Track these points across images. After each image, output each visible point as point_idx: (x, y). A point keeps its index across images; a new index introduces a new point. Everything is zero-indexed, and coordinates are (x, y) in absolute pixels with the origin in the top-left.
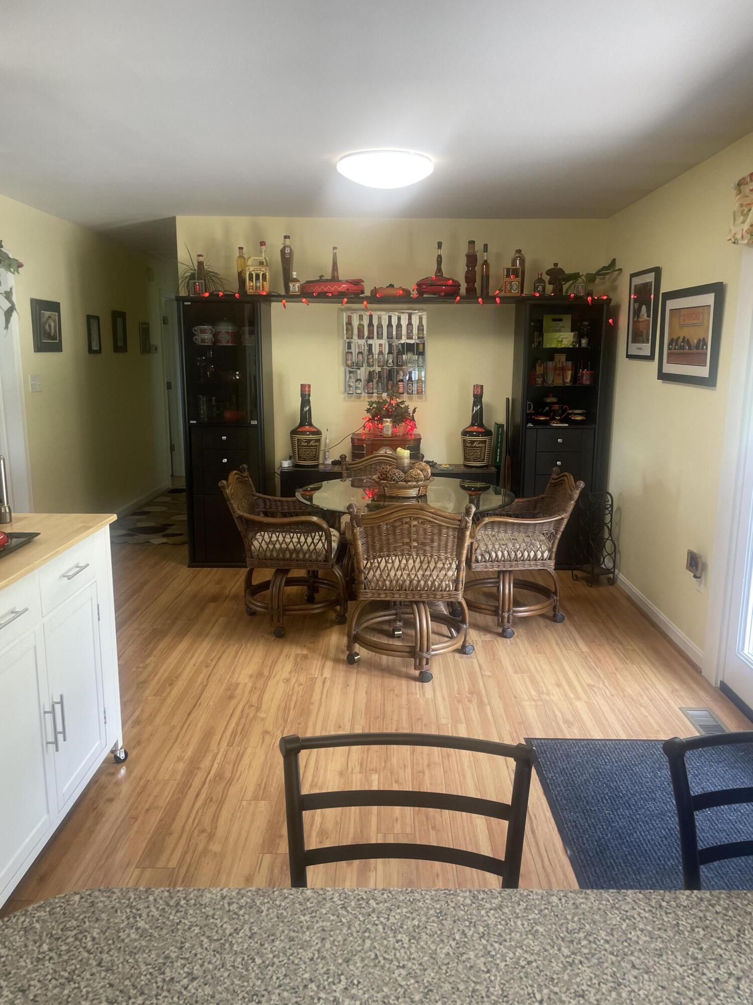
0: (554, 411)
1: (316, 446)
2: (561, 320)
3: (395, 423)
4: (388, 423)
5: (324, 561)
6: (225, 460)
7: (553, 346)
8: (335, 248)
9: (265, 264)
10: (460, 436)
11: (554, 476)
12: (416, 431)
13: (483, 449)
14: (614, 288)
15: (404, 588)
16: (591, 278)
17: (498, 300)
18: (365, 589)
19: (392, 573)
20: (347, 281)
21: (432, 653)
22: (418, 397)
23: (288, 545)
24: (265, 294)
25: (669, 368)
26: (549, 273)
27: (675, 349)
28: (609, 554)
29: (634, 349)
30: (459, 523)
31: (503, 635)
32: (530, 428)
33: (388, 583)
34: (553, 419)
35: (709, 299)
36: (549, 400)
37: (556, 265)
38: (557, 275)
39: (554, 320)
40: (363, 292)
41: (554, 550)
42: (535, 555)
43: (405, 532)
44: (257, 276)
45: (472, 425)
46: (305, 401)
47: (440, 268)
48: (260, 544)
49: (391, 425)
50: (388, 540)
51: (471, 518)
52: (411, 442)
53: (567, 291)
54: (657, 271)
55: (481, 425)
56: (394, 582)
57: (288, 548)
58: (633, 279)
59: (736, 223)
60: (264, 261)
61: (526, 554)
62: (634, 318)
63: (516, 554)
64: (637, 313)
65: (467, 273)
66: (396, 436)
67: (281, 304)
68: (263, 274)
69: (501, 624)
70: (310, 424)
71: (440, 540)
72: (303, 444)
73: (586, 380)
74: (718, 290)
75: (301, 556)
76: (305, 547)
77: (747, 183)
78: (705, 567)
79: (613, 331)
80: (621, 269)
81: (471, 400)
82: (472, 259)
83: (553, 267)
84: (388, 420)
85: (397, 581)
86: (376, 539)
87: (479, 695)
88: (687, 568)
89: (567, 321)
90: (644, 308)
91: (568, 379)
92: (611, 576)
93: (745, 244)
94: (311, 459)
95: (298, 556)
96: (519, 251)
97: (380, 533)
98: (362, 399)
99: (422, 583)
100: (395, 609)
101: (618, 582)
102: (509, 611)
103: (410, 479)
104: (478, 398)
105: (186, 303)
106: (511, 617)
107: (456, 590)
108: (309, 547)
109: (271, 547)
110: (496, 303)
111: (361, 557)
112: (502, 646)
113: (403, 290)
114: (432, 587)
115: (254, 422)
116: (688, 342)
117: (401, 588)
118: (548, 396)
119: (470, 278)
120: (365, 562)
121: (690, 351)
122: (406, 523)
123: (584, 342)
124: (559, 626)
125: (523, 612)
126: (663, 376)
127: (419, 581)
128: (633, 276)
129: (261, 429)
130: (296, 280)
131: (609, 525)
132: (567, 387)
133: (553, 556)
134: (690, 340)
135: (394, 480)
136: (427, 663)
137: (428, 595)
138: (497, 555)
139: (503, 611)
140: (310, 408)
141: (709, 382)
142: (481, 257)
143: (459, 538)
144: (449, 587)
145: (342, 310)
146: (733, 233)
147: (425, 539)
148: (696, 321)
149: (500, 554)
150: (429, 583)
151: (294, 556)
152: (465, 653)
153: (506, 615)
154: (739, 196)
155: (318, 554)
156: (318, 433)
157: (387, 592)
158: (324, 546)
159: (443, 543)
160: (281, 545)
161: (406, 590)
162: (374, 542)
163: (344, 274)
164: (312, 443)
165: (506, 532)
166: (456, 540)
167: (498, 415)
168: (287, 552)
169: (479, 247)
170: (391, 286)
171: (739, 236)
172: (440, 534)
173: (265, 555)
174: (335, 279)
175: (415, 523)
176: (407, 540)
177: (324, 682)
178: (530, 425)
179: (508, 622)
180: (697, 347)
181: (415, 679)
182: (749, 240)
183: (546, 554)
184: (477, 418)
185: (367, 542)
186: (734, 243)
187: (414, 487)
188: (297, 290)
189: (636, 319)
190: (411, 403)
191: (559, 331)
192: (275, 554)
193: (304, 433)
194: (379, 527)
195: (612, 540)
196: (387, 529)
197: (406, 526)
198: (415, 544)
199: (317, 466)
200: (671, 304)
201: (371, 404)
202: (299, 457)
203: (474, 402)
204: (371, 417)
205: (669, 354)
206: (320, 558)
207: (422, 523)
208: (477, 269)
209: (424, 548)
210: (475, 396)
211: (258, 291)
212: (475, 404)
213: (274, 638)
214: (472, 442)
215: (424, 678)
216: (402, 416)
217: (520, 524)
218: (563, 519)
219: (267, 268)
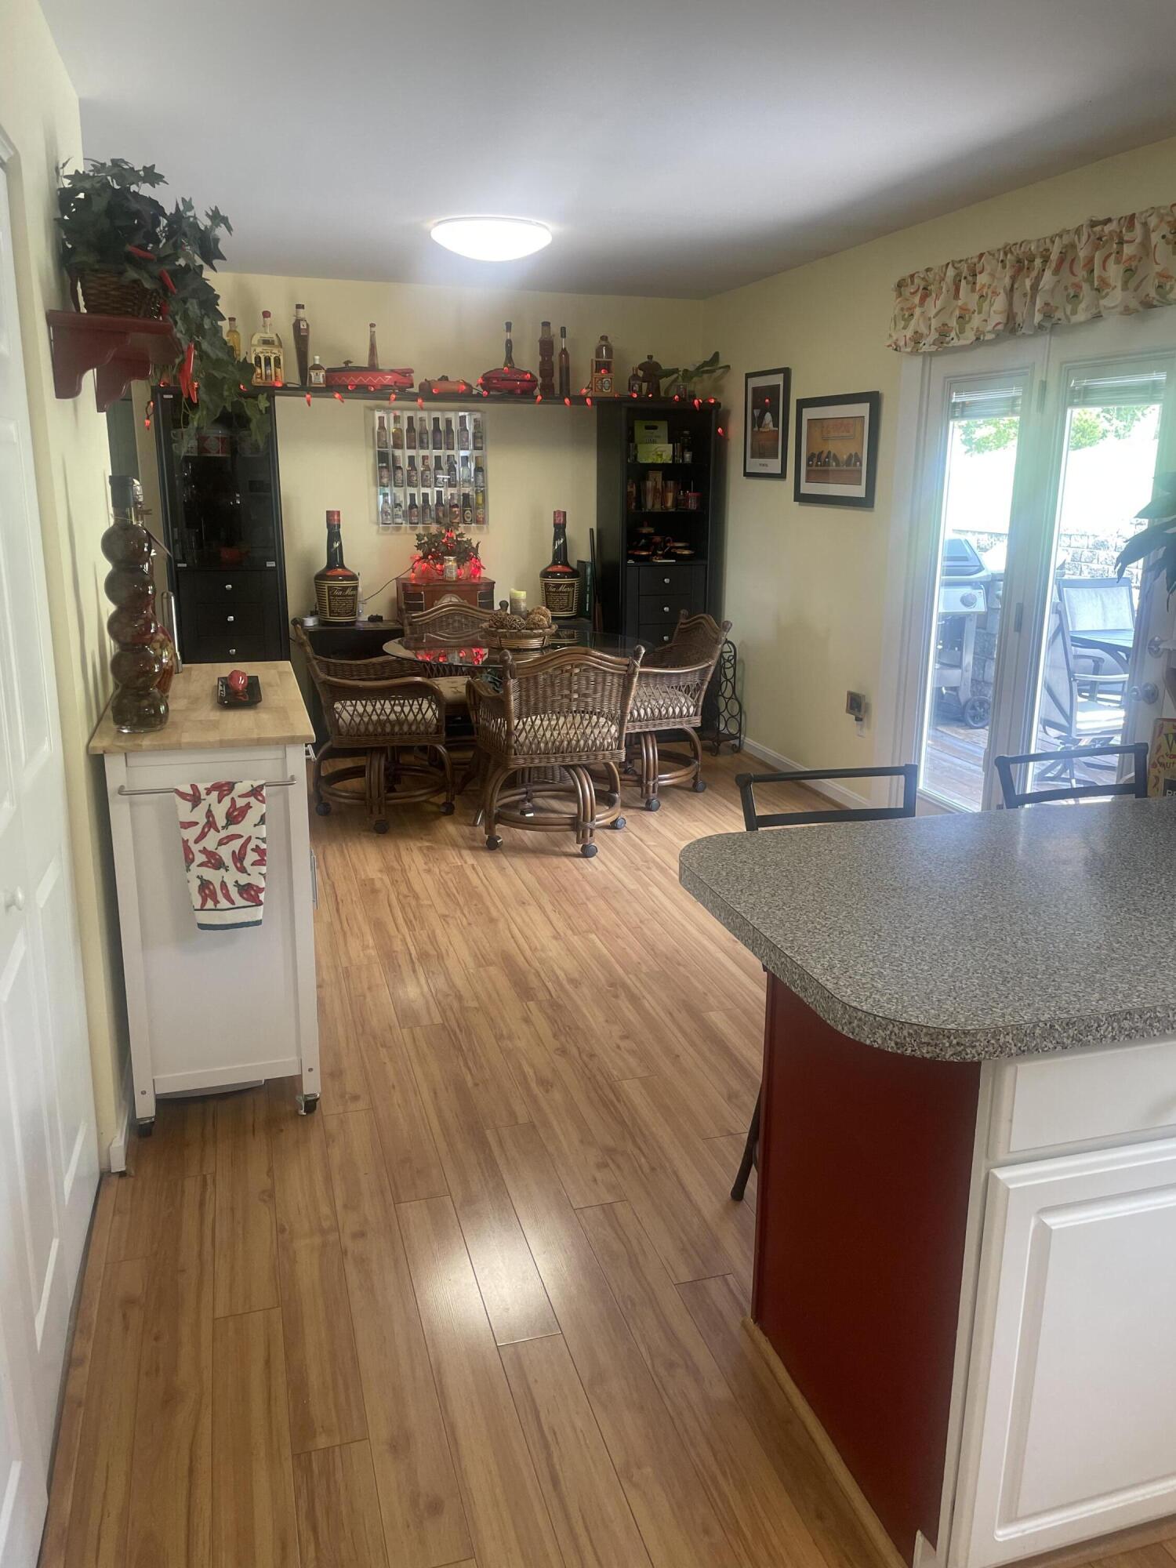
0: (656, 544)
1: (353, 595)
2: (655, 428)
3: (460, 562)
4: (451, 562)
5: (436, 733)
6: (231, 618)
7: (650, 461)
8: (372, 325)
9: (276, 343)
10: (539, 578)
11: (683, 620)
12: (484, 574)
13: (571, 594)
14: (718, 389)
15: (561, 751)
16: (687, 375)
17: (588, 401)
18: (516, 754)
19: (548, 734)
20: (393, 371)
21: (597, 823)
22: (478, 528)
23: (388, 716)
24: (280, 385)
25: (807, 488)
26: (641, 367)
27: (817, 465)
28: (733, 717)
29: (755, 465)
30: (626, 668)
31: (649, 808)
32: (631, 565)
33: (542, 745)
34: (654, 554)
35: (863, 410)
36: (645, 530)
37: (650, 357)
38: (651, 371)
39: (647, 428)
40: (412, 386)
41: (700, 704)
42: (681, 711)
43: (566, 682)
44: (267, 360)
45: (555, 563)
46: (334, 534)
47: (511, 356)
48: (352, 716)
49: (455, 564)
50: (545, 692)
51: (639, 662)
52: (483, 588)
53: (666, 392)
54: (786, 372)
55: (566, 564)
56: (550, 745)
57: (388, 718)
58: (749, 380)
59: (897, 328)
60: (275, 338)
61: (671, 710)
62: (753, 426)
63: (660, 711)
64: (758, 421)
65: (542, 364)
66: (460, 579)
67: (304, 400)
68: (275, 358)
69: (645, 795)
70: (342, 566)
71: (603, 690)
72: (336, 593)
73: (692, 505)
74: (873, 399)
75: (405, 728)
76: (411, 717)
77: (907, 285)
78: (868, 706)
79: (722, 442)
80: (728, 367)
81: (551, 531)
82: (546, 346)
83: (647, 360)
84: (452, 558)
85: (554, 743)
86: (532, 692)
87: (654, 862)
88: (848, 711)
89: (663, 428)
90: (768, 417)
91: (669, 504)
92: (736, 742)
93: (908, 353)
94: (347, 614)
95: (401, 729)
96: (604, 338)
97: (536, 683)
98: (402, 531)
99: (582, 742)
100: (525, 787)
101: (746, 748)
102: (654, 779)
103: (532, 626)
104: (560, 529)
105: (165, 396)
106: (657, 785)
107: (619, 748)
108: (415, 716)
109: (366, 719)
110: (565, 404)
111: (513, 715)
112: (651, 818)
113: (466, 384)
114: (592, 747)
115: (271, 564)
116: (835, 458)
117: (558, 750)
118: (643, 526)
119: (546, 369)
120: (516, 721)
121: (838, 468)
122: (567, 671)
123: (688, 456)
124: (701, 795)
125: (666, 779)
126: (800, 498)
127: (578, 741)
128: (748, 376)
129: (281, 572)
130: (317, 367)
131: (732, 680)
132: (670, 512)
133: (699, 713)
134: (838, 456)
135: (515, 628)
136: (591, 836)
137: (588, 757)
138: (639, 714)
139: (648, 780)
140: (341, 545)
141: (866, 503)
142: (560, 344)
143: (624, 687)
144: (612, 746)
145: (372, 409)
146: (895, 338)
147: (587, 689)
148: (845, 434)
149: (642, 712)
150: (590, 742)
151: (397, 729)
152: (616, 828)
153: (651, 783)
154: (899, 299)
155: (427, 724)
156: (354, 578)
157: (542, 756)
158: (434, 714)
159: (607, 693)
160: (378, 716)
161: (562, 753)
162: (528, 696)
163: (385, 361)
164: (348, 592)
165: (647, 685)
166: (621, 689)
167: (582, 551)
168: (388, 725)
169: (555, 330)
170: (445, 378)
171: (902, 343)
172: (604, 680)
173: (358, 729)
174: (373, 367)
175: (577, 671)
176: (566, 692)
177: (474, 868)
178: (630, 562)
179: (654, 792)
180: (848, 462)
181: (578, 856)
182: (913, 348)
183: (692, 710)
184: (561, 554)
185: (520, 696)
186: (896, 350)
187: (540, 635)
188: (321, 380)
189: (756, 429)
190: (472, 535)
191: (654, 442)
192: (371, 728)
193: (335, 578)
194: (536, 677)
195: (737, 700)
196: (544, 679)
197: (567, 675)
198: (576, 696)
199: (353, 623)
200: (809, 413)
201: (419, 537)
202: (331, 612)
203: (555, 533)
204: (422, 555)
205: (808, 472)
206: (430, 730)
207: (585, 670)
208: (553, 359)
209: (586, 700)
210: (556, 525)
211: (269, 380)
212: (556, 538)
213: (375, 835)
214: (558, 586)
215: (587, 852)
216: (466, 553)
217: (662, 675)
218: (710, 666)
219: (282, 350)
